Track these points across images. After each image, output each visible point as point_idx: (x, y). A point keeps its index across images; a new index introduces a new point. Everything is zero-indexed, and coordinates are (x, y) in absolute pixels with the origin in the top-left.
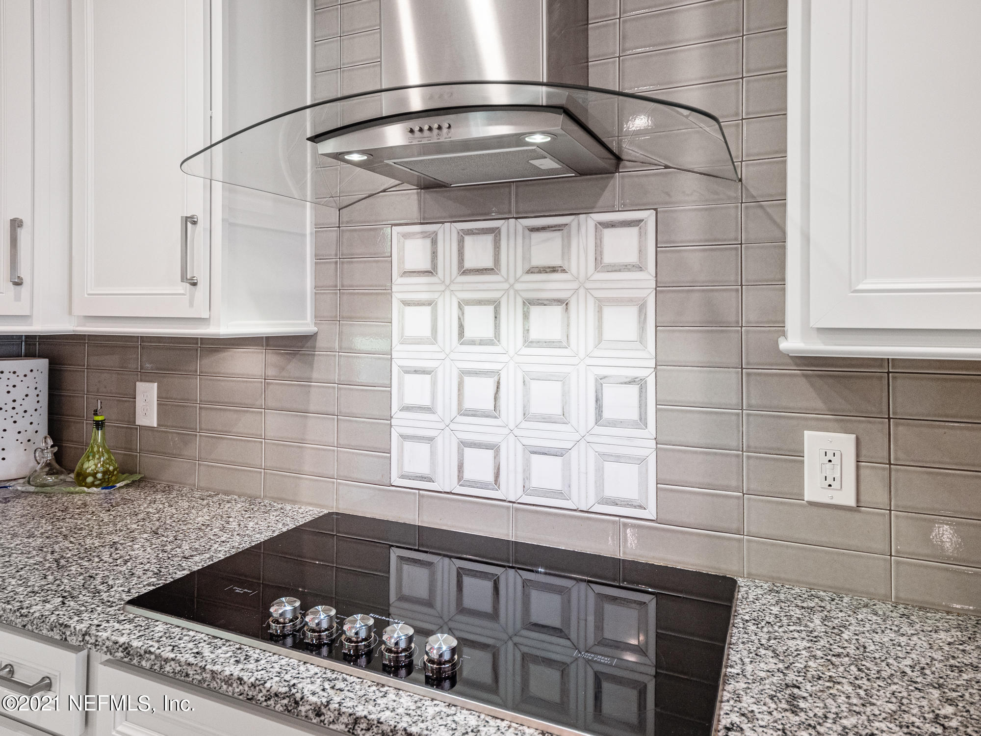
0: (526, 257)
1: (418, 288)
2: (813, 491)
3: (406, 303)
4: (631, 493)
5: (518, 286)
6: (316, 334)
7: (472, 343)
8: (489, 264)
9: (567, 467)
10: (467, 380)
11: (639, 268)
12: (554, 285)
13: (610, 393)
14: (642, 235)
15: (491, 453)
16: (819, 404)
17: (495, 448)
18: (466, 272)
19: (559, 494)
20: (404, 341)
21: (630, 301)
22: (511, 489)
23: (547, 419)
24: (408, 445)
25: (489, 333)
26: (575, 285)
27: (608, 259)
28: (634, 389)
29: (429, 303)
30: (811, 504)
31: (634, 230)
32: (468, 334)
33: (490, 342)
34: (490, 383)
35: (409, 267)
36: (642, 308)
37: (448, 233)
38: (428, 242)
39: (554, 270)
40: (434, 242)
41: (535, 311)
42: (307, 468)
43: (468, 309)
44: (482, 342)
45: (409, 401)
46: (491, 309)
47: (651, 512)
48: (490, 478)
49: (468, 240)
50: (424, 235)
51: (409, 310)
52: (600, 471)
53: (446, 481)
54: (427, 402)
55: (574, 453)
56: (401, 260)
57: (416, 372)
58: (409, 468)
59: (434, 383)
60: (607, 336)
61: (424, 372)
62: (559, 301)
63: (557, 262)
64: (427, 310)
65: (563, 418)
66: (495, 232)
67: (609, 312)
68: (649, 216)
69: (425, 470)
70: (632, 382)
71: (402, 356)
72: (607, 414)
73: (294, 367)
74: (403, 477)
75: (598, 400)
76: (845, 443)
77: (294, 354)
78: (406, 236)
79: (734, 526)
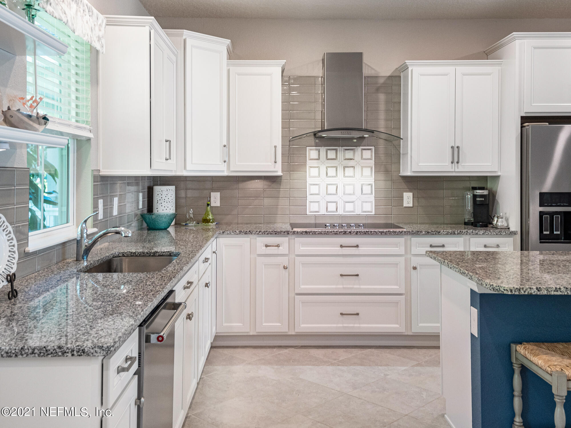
0: (344, 156)
1: (315, 163)
2: (405, 205)
3: (311, 167)
4: (369, 210)
5: (342, 163)
6: (282, 176)
7: (330, 177)
8: (334, 157)
9: (354, 205)
10: (329, 186)
11: (371, 159)
12: (351, 163)
13: (364, 188)
14: (372, 152)
15: (335, 204)
16: (406, 187)
17: (336, 202)
18: (328, 159)
19: (353, 212)
20: (310, 177)
21: (369, 167)
22: (340, 212)
23: (350, 194)
24: (312, 204)
25: (335, 175)
26: (356, 163)
27: (364, 157)
28: (370, 186)
29: (318, 167)
30: (405, 207)
31: (370, 151)
32: (329, 175)
33: (335, 177)
34: (335, 187)
35: (312, 157)
36: (372, 168)
37: (323, 150)
38: (317, 151)
39: (351, 159)
40: (319, 152)
41: (346, 169)
42: (279, 213)
43: (328, 169)
44: (332, 177)
45: (312, 192)
46: (335, 169)
47: (373, 213)
48: (335, 210)
49: (329, 151)
50: (316, 150)
51: (311, 169)
52: (362, 205)
53: (323, 212)
54: (317, 192)
55: (356, 202)
56: (309, 156)
57: (314, 185)
58: (312, 210)
59: (319, 188)
60: (364, 174)
61: (316, 185)
62: (352, 167)
63: (352, 157)
64: (317, 169)
65: (354, 194)
66: (336, 150)
67: (364, 169)
68: (373, 148)
69: (317, 210)
70: (369, 185)
71: (309, 181)
72: (364, 192)
73: (274, 185)
74: (310, 212)
75: (362, 189)
76: (410, 194)
77: (274, 182)
78: (311, 150)
79: (390, 214)
